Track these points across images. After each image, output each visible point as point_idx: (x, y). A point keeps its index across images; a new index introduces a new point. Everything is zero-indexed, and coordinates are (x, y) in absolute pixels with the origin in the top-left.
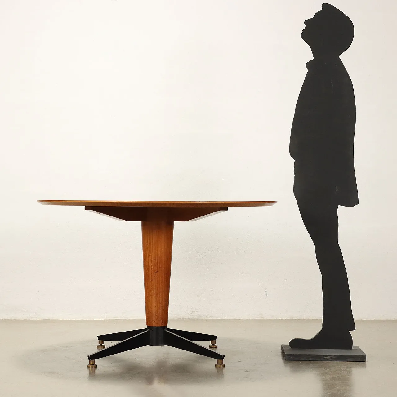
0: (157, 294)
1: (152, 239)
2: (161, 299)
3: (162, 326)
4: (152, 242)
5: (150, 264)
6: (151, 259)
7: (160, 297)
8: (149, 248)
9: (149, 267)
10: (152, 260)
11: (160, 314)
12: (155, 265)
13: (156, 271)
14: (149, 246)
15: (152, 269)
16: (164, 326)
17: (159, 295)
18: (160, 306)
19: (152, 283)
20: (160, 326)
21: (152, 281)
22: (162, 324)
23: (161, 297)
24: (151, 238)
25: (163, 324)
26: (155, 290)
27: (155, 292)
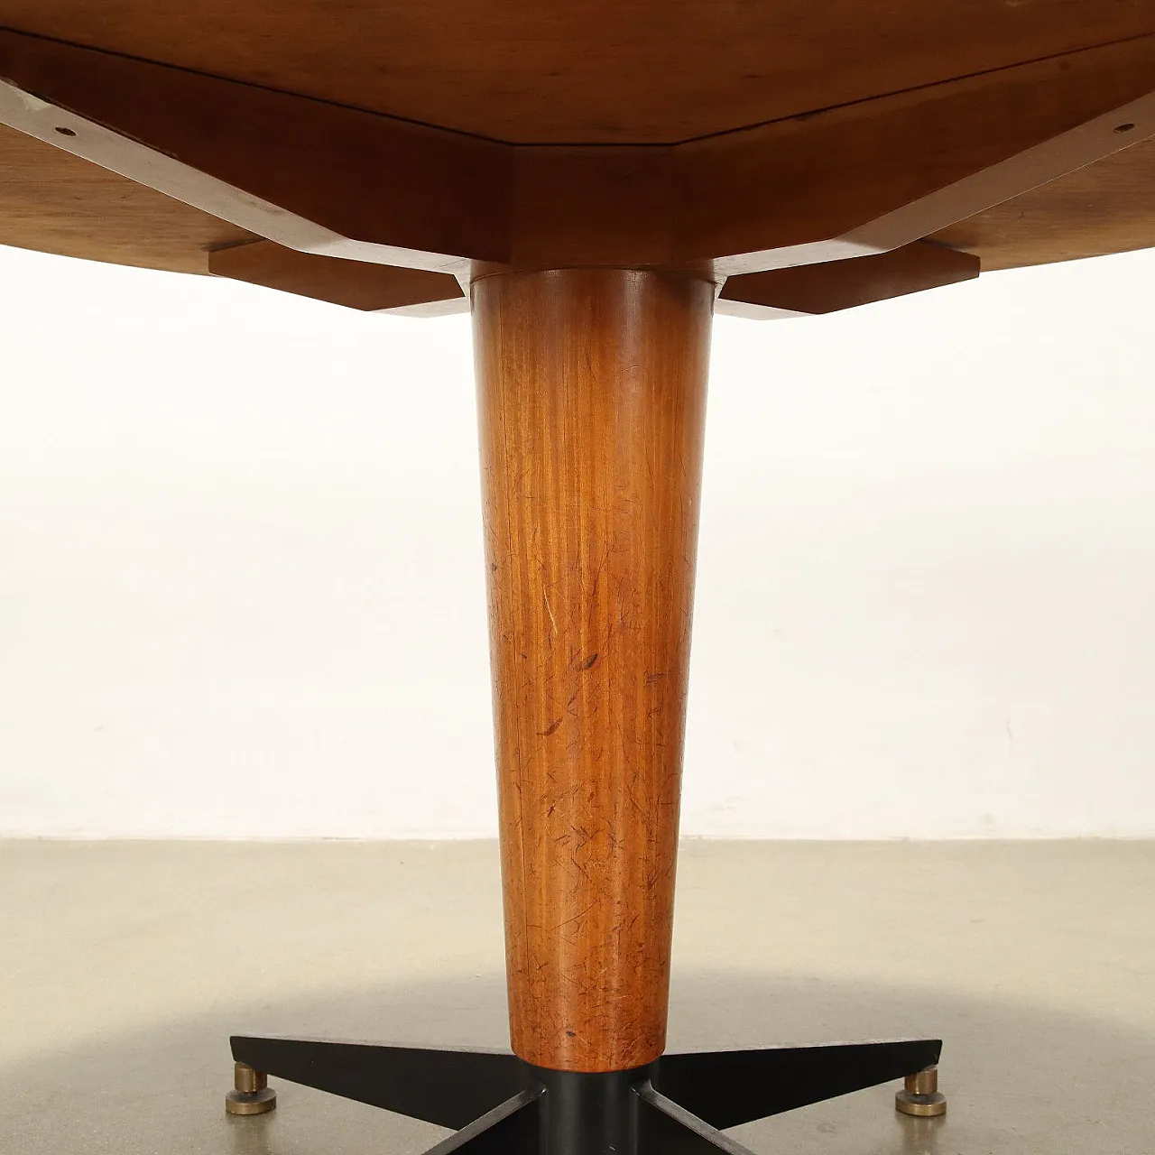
0: (588, 834)
1: (553, 412)
2: (618, 867)
3: (631, 1064)
4: (554, 427)
5: (537, 604)
6: (545, 567)
7: (611, 855)
8: (527, 481)
9: (528, 627)
10: (554, 568)
11: (615, 984)
12: (575, 606)
13: (583, 656)
14: (528, 465)
15: (554, 643)
16: (641, 1063)
17: (602, 837)
18: (616, 922)
19: (550, 751)
20: (613, 1067)
21: (551, 731)
22: (627, 1054)
23: (618, 851)
24: (545, 403)
25: (637, 1053)
26: (572, 804)
27: (571, 814)
